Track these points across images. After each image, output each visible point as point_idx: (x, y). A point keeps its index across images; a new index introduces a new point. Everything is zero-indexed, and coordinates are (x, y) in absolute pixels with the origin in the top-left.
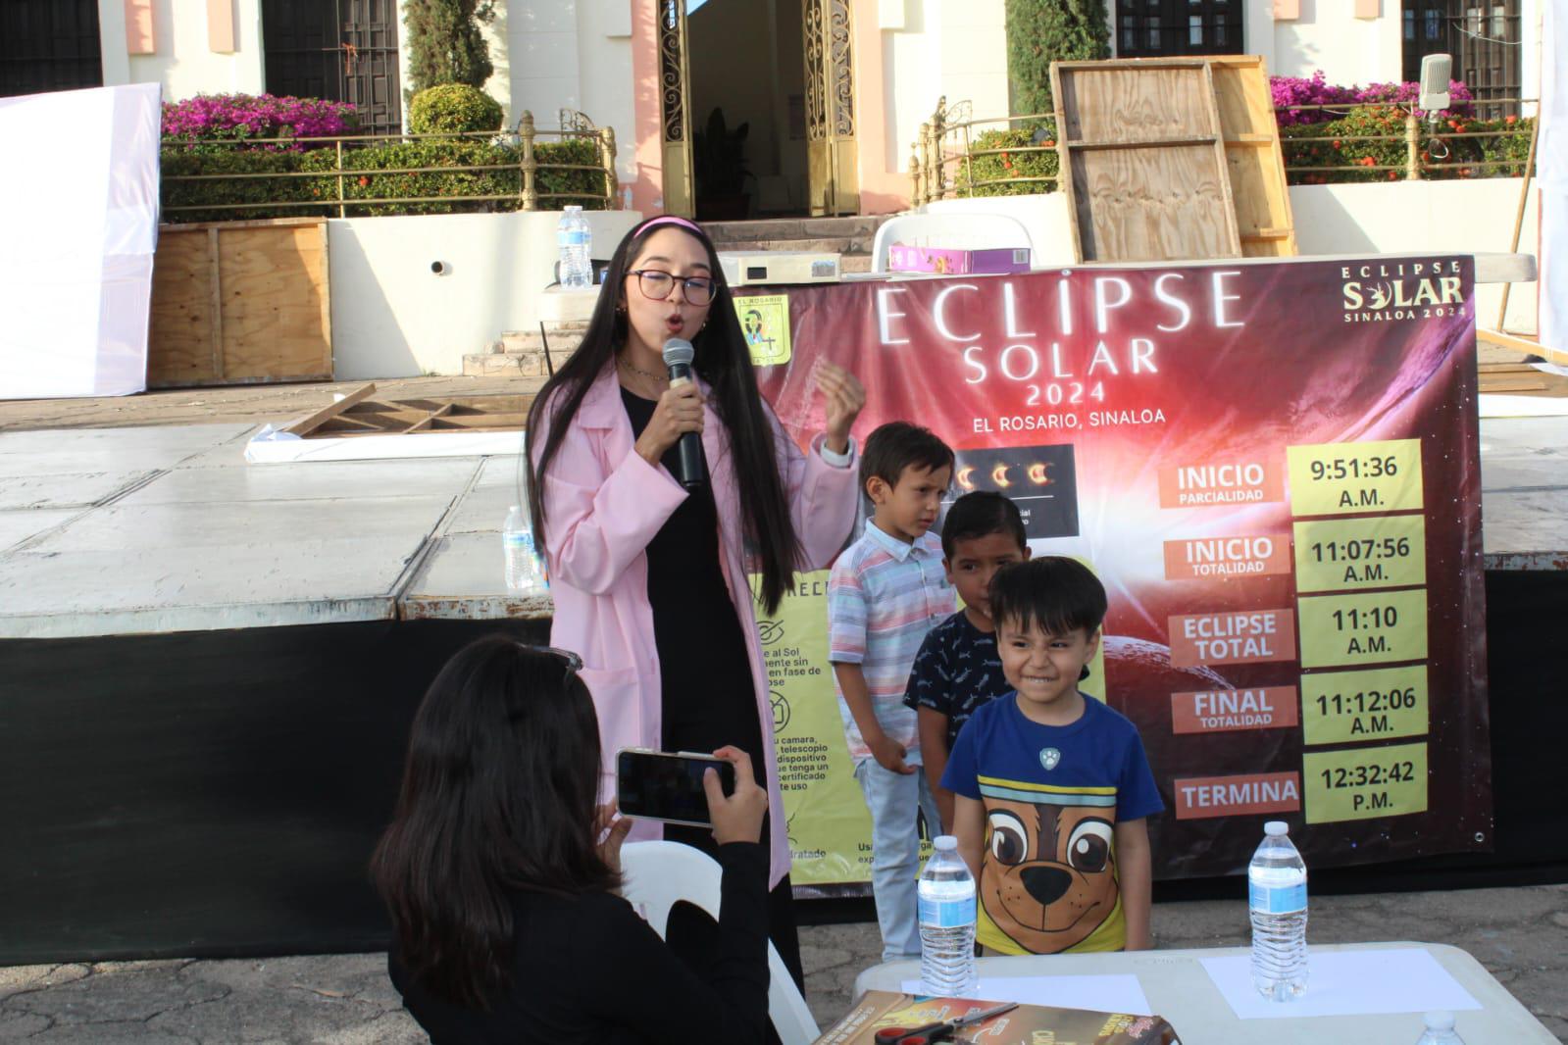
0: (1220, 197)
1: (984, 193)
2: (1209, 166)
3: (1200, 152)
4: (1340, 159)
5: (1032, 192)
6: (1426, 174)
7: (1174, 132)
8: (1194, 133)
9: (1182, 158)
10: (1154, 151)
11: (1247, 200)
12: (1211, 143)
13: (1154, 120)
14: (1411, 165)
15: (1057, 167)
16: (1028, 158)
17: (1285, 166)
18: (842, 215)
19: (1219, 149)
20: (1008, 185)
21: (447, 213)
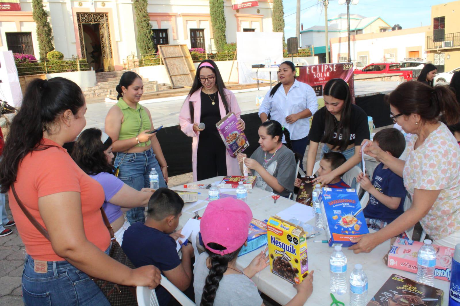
0: (185, 65)
1: (147, 66)
2: (183, 60)
3: (181, 58)
4: (198, 59)
5: (156, 65)
7: (177, 55)
8: (179, 55)
9: (179, 59)
10: (175, 58)
11: (189, 65)
12: (182, 57)
13: (174, 54)
15: (160, 61)
16: (155, 60)
17: (193, 60)
18: (112, 71)
19: (184, 58)
20: (152, 64)
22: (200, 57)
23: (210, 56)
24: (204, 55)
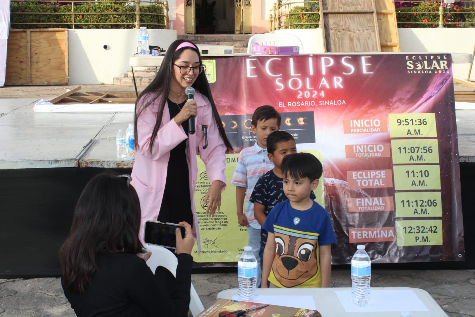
0: (374, 32)
1: (294, 28)
2: (371, 21)
3: (368, 16)
4: (416, 20)
5: (310, 28)
6: (445, 26)
7: (360, 9)
8: (366, 9)
9: (362, 17)
10: (352, 15)
11: (383, 32)
12: (372, 13)
13: (353, 4)
14: (440, 22)
15: (319, 19)
16: (309, 16)
17: (397, 21)
18: (246, 34)
19: (375, 15)
20: (302, 25)
21: (109, 28)
22: (423, 15)
23: (449, 14)
24: (436, 12)
